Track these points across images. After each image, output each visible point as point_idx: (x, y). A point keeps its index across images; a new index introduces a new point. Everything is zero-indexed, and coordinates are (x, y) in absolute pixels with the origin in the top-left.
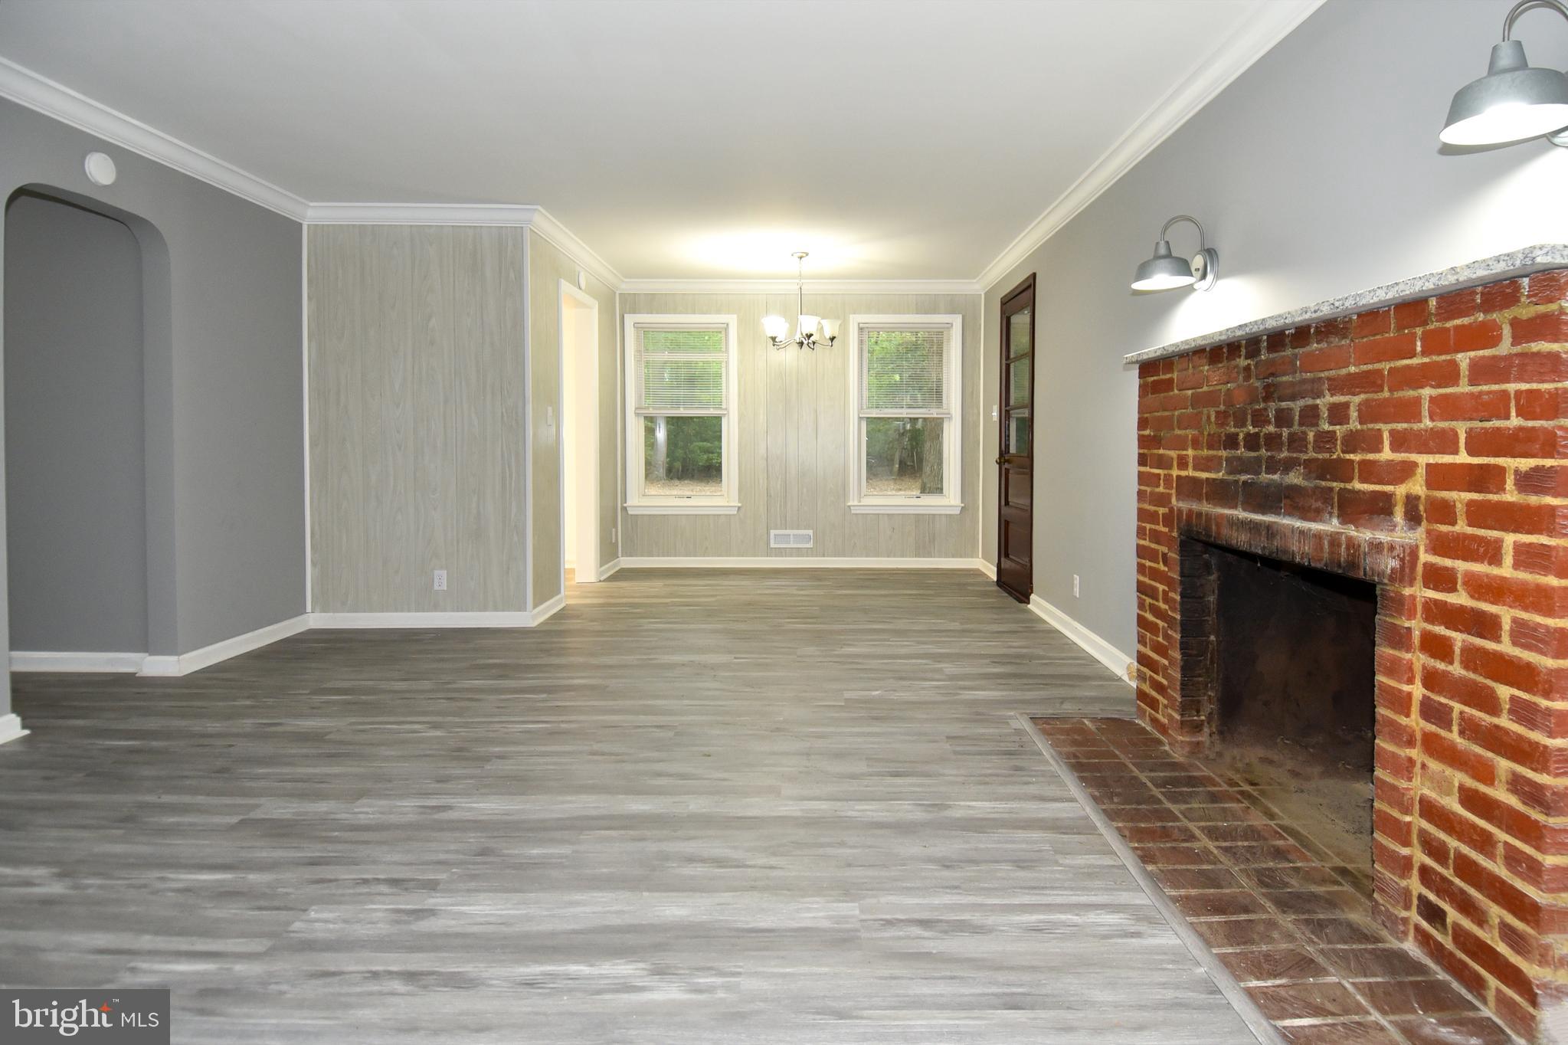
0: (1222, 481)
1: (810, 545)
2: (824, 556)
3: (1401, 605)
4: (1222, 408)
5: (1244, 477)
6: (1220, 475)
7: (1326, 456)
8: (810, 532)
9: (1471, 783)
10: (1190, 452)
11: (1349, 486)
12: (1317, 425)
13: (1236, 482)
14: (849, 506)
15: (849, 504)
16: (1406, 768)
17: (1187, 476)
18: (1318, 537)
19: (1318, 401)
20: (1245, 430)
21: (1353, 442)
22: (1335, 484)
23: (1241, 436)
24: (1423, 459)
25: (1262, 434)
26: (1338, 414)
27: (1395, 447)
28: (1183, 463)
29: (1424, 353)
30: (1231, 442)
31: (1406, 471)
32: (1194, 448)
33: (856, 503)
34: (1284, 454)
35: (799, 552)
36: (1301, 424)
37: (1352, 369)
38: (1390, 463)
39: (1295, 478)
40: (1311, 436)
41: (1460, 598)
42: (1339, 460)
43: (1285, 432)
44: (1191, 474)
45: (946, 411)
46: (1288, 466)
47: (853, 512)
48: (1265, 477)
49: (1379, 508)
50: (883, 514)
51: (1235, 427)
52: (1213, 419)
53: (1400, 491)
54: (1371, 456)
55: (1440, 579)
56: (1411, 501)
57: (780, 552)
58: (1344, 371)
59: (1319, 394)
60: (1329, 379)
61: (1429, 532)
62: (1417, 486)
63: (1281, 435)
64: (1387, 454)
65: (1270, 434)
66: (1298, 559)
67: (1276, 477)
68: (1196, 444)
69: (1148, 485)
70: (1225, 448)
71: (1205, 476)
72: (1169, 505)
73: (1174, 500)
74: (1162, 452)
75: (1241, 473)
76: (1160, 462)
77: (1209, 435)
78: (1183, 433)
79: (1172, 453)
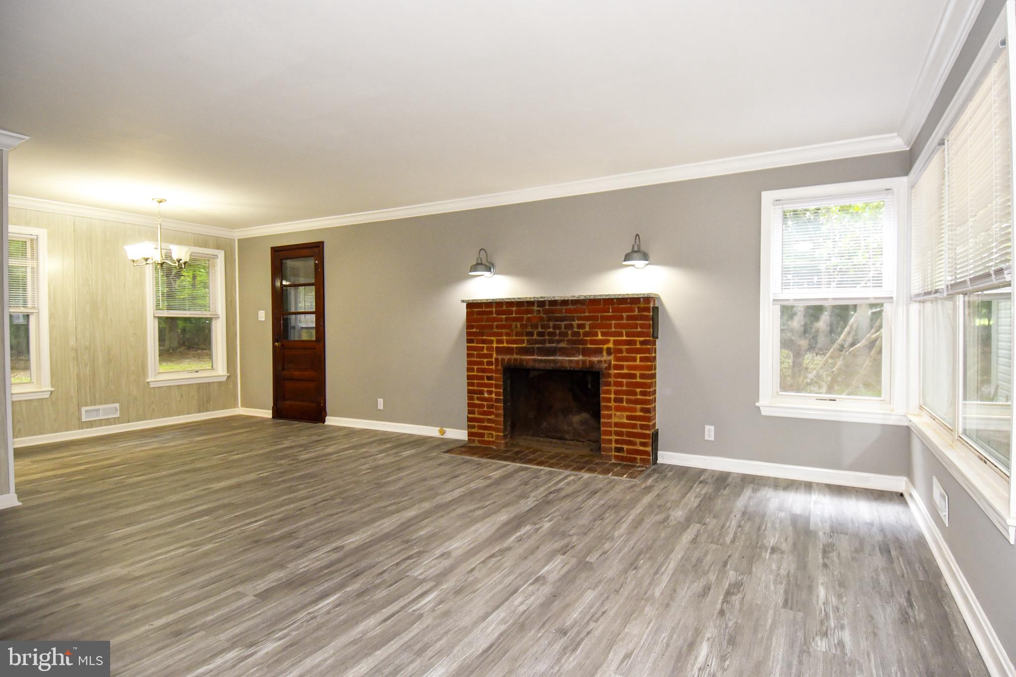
0: (525, 347)
1: (118, 415)
2: (129, 422)
3: (609, 375)
4: (524, 322)
5: (537, 346)
6: (524, 345)
7: (577, 338)
8: (117, 405)
9: (629, 414)
10: (504, 338)
11: (586, 346)
12: (572, 329)
13: (533, 348)
14: (148, 383)
15: (149, 380)
16: (610, 417)
17: (502, 346)
18: (577, 361)
19: (573, 323)
20: (537, 330)
21: (586, 334)
22: (580, 346)
23: (535, 332)
24: (612, 339)
25: (546, 332)
26: (581, 326)
27: (602, 335)
28: (499, 342)
29: (612, 312)
30: (530, 334)
31: (608, 342)
32: (506, 336)
33: (154, 380)
34: (557, 338)
35: (108, 422)
36: (565, 329)
37: (587, 314)
38: (601, 340)
39: (562, 345)
40: (570, 332)
41: (625, 371)
42: (582, 339)
43: (558, 331)
44: (505, 345)
45: (214, 313)
46: (559, 342)
47: (151, 386)
48: (548, 345)
49: (599, 351)
50: (174, 386)
51: (531, 329)
52: (519, 326)
53: (605, 346)
54: (594, 338)
55: (620, 367)
56: (609, 349)
57: (91, 424)
58: (583, 315)
59: (574, 321)
60: (577, 316)
61: (614, 356)
62: (611, 345)
63: (556, 332)
64: (600, 337)
65: (551, 332)
66: (568, 368)
67: (553, 345)
68: (508, 334)
69: (475, 351)
70: (526, 336)
71: (515, 346)
72: (492, 358)
73: (495, 356)
74: (484, 338)
75: (535, 344)
76: (483, 342)
77: (516, 332)
78: (500, 331)
79: (492, 338)
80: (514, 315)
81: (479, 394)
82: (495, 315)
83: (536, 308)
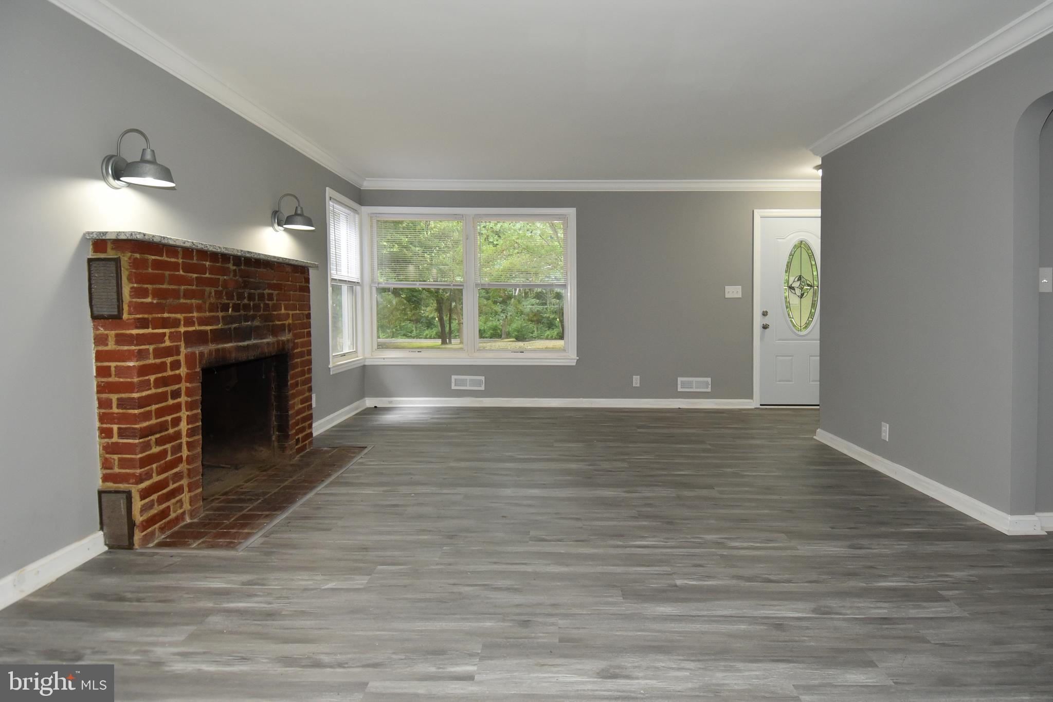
0: (221, 329)
3: (294, 357)
4: (220, 288)
5: (234, 326)
6: (220, 326)
7: (267, 313)
10: (195, 314)
11: (274, 323)
12: (264, 301)
13: (230, 329)
16: (294, 406)
17: (194, 330)
20: (233, 302)
21: (274, 307)
22: (270, 323)
23: (231, 305)
24: (291, 313)
25: (241, 304)
26: (270, 297)
27: (286, 309)
28: (189, 322)
30: (225, 308)
31: (288, 316)
32: (198, 311)
34: (252, 313)
36: (258, 300)
37: (275, 282)
38: (284, 314)
39: (257, 323)
40: (262, 305)
42: (271, 314)
44: (197, 329)
46: (253, 318)
48: (243, 324)
49: (282, 328)
51: (227, 300)
52: (213, 294)
53: (287, 322)
54: (279, 312)
55: (297, 346)
56: (289, 324)
58: (272, 282)
59: (266, 289)
60: (268, 283)
61: (293, 334)
62: (290, 321)
63: (250, 304)
64: (283, 311)
67: (249, 323)
68: (200, 309)
69: (150, 344)
70: (221, 312)
71: (209, 328)
72: (178, 353)
73: (183, 351)
74: (166, 315)
75: (232, 324)
76: (165, 323)
77: (210, 304)
78: (188, 301)
79: (178, 316)
80: (207, 275)
81: (160, 432)
82: (181, 272)
83: (231, 266)
